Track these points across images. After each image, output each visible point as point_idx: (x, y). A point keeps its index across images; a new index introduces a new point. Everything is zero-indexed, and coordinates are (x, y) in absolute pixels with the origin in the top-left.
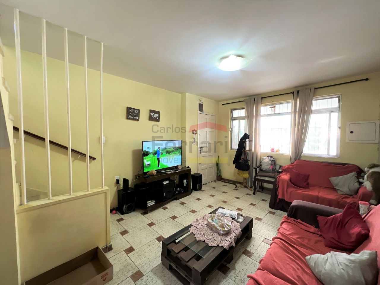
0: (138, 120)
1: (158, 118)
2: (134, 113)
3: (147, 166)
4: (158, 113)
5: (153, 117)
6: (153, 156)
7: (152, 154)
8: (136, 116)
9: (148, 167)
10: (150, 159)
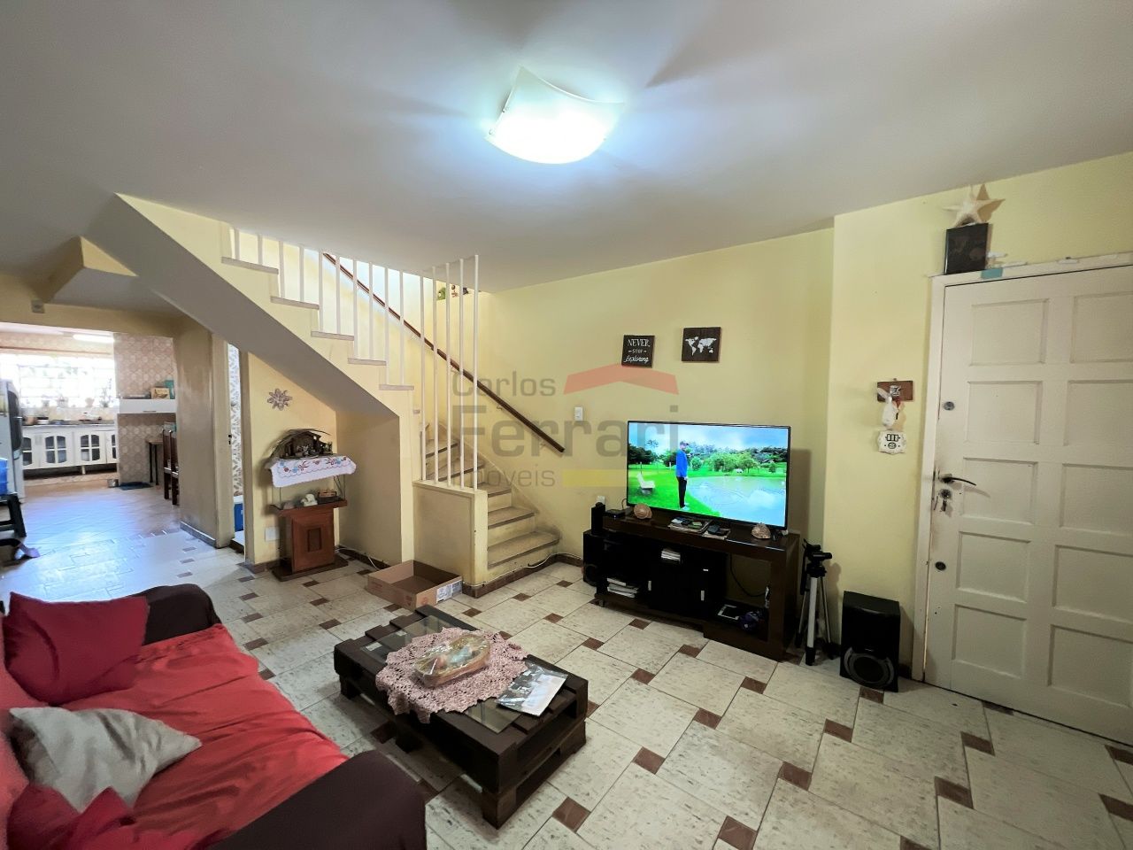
0: (649, 364)
1: (711, 351)
2: (640, 347)
3: (643, 492)
4: (715, 332)
5: (694, 349)
6: (664, 467)
7: (661, 461)
8: (643, 355)
9: (647, 496)
10: (654, 473)
